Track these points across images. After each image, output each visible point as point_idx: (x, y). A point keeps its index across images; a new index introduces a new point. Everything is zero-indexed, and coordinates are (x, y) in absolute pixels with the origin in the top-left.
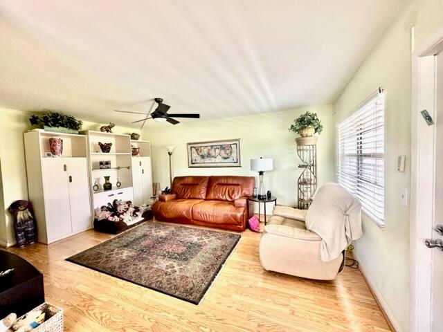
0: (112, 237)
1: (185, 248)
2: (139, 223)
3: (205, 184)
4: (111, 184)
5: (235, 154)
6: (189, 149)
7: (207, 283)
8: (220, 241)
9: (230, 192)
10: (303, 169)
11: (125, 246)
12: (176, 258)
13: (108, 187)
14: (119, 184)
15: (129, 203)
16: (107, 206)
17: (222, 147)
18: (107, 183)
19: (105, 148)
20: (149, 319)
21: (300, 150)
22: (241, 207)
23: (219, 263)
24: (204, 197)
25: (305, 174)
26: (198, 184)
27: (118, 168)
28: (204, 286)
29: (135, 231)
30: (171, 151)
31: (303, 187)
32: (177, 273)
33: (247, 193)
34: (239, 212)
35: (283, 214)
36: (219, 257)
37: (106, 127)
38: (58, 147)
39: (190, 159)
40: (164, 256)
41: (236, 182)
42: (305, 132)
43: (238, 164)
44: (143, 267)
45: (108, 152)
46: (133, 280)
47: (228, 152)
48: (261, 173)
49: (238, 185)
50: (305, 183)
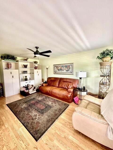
0: (24, 97)
1: (45, 107)
2: (34, 93)
3: (58, 81)
4: (27, 79)
5: (71, 69)
6: (54, 67)
7: (46, 129)
8: (59, 106)
9: (68, 85)
10: (102, 78)
11: (25, 102)
12: (39, 112)
13: (26, 80)
14: (30, 79)
15: (32, 85)
16: (25, 86)
17: (66, 67)
18: (26, 78)
19: (25, 66)
20: (15, 143)
21: (102, 68)
22: (71, 92)
23: (55, 118)
24: (57, 86)
25: (103, 80)
26: (56, 81)
27: (30, 73)
28: (44, 130)
29: (32, 96)
30: (47, 68)
31: (102, 86)
32: (36, 120)
33: (75, 86)
34: (69, 95)
35: (88, 100)
36: (56, 115)
37: (25, 59)
38: (10, 66)
39: (54, 70)
40: (36, 109)
41: (70, 81)
42: (105, 59)
43: (72, 73)
44: (26, 113)
45: (26, 68)
46: (20, 119)
47: (68, 68)
48: (81, 78)
49: (71, 82)
50: (103, 84)
